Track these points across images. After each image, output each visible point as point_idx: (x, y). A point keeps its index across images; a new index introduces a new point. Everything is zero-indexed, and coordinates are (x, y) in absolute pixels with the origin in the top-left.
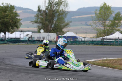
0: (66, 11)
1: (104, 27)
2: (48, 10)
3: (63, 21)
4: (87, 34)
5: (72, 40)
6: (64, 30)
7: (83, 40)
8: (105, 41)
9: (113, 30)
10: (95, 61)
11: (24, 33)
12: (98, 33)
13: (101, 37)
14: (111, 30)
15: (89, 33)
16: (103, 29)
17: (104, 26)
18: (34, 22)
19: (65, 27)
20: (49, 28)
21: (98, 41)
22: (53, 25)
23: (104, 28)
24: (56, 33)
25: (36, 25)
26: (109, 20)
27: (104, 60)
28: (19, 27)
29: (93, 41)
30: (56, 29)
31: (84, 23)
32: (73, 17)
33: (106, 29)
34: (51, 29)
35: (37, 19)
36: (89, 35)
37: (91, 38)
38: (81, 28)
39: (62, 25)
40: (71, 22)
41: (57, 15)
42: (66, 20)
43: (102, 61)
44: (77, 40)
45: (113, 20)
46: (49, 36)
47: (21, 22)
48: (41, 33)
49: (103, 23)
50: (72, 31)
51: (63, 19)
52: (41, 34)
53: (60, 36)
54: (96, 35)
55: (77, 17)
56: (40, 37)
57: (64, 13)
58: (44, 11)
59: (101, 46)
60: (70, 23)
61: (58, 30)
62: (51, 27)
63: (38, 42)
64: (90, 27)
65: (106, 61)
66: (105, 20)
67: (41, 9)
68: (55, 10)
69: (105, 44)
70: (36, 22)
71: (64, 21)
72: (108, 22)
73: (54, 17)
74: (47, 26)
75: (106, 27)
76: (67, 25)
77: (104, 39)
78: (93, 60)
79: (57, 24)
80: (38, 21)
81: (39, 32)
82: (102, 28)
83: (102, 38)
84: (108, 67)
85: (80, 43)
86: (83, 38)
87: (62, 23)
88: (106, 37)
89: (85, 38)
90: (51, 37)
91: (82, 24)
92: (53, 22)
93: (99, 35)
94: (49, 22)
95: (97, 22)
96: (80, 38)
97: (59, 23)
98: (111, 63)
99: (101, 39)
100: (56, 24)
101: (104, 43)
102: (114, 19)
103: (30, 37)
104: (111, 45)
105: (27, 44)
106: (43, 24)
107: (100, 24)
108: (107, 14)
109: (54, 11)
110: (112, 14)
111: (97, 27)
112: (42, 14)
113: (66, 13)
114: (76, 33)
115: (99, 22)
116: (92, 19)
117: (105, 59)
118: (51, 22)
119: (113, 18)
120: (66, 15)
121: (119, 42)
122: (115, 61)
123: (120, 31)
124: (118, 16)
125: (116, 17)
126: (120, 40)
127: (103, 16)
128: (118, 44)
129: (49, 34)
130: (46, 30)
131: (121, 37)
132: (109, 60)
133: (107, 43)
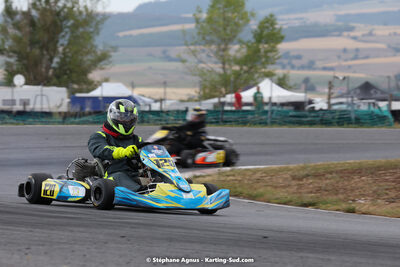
0: (97, 15)
1: (224, 63)
2: (37, 9)
3: (89, 47)
4: (169, 90)
6: (94, 75)
7: (156, 107)
8: (227, 111)
9: (253, 73)
10: (196, 177)
12: (207, 84)
13: (213, 97)
14: (246, 75)
15: (177, 85)
16: (221, 71)
17: (224, 60)
19: (94, 64)
20: (43, 70)
22: (56, 60)
23: (224, 68)
24: (67, 87)
26: (240, 42)
27: (225, 172)
30: (66, 74)
31: (158, 51)
32: (121, 34)
33: (229, 72)
34: (51, 72)
35: (3, 41)
36: (174, 93)
37: (182, 101)
38: (150, 68)
39: (85, 59)
40: (115, 51)
41: (68, 27)
42: (100, 43)
43: (216, 178)
45: (253, 41)
46: (44, 98)
48: (15, 86)
49: (221, 53)
50: (118, 78)
51: (91, 38)
52: (15, 89)
53: (78, 95)
54: (198, 89)
55: (135, 32)
56: (13, 102)
57: (91, 19)
58: (24, 13)
59: (213, 128)
60: (112, 54)
61: (71, 74)
62: (48, 68)
63: (7, 117)
64: (178, 65)
65: (231, 178)
66: (227, 41)
67: (14, 7)
68: (60, 11)
69: (225, 122)
71: (93, 46)
72: (237, 47)
73: (59, 33)
74: (37, 63)
75: (230, 65)
76: (103, 57)
77: (223, 104)
78: (187, 175)
79: (70, 55)
80: (7, 47)
81: (9, 83)
82: (218, 68)
83: (216, 100)
84: (235, 196)
85: (146, 119)
86: (156, 101)
87: (88, 53)
88: (229, 96)
89: (161, 100)
90: (47, 97)
91: (150, 55)
92: (55, 50)
93: (207, 91)
94: (41, 48)
95: (198, 48)
96: (144, 102)
97: (77, 52)
98: (246, 182)
99: (215, 105)
100: (68, 57)
101: (225, 117)
102: (255, 37)
104: (245, 123)
107: (212, 55)
108: (232, 22)
109: (58, 14)
110: (248, 21)
111: (201, 66)
112: (19, 22)
113: (99, 19)
114: (133, 86)
115: (206, 48)
116: (183, 38)
117: (228, 169)
119: (252, 35)
120: (100, 26)
121: (272, 112)
122: (258, 175)
123: (275, 78)
124: (267, 28)
125: (262, 32)
126: (275, 108)
127: (221, 29)
128: (268, 121)
129: (42, 91)
130: (32, 77)
131: (279, 97)
132: (239, 174)
133: (234, 117)
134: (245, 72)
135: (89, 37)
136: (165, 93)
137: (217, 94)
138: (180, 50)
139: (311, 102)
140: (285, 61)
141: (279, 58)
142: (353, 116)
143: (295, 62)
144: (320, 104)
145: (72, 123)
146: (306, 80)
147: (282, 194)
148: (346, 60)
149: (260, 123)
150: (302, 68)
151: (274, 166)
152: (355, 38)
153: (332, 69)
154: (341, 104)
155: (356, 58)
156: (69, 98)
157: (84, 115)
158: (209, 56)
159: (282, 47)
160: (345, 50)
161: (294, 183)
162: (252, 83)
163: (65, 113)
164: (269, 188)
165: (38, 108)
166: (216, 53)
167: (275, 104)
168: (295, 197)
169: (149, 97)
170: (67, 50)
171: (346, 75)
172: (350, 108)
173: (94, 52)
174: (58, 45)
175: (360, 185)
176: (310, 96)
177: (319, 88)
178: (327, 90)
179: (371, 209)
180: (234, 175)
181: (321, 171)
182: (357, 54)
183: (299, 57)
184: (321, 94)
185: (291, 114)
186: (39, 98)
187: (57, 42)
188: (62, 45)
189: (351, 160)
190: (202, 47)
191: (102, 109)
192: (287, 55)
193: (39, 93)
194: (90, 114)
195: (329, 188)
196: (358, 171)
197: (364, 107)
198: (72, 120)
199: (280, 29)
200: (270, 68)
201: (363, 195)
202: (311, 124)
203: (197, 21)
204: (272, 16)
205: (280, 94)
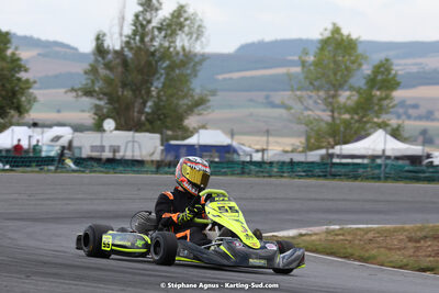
0: (195, 55)
1: (332, 111)
2: (131, 49)
3: (185, 90)
4: (271, 139)
5: (217, 160)
6: (191, 121)
7: (257, 157)
8: (337, 164)
9: (366, 123)
10: (301, 235)
11: (43, 133)
12: (313, 134)
13: (320, 148)
14: (357, 125)
15: (280, 134)
16: (329, 119)
17: (333, 108)
18: (80, 93)
19: (191, 109)
20: (136, 114)
21: (312, 163)
22: (149, 104)
23: (333, 117)
24: (161, 133)
25: (88, 101)
26: (351, 88)
27: (333, 230)
28: (27, 111)
29: (292, 163)
30: (160, 119)
31: (259, 96)
32: (220, 77)
33: (338, 122)
34: (143, 118)
35: (93, 82)
36: (277, 142)
37: (286, 152)
38: (251, 115)
39: (181, 102)
40: (214, 93)
41: (164, 69)
42: (197, 86)
43: (323, 237)
44: (235, 156)
45: (365, 87)
46: (136, 145)
47: (34, 91)
48: (104, 131)
49: (330, 100)
50: (217, 125)
51: (187, 81)
52: (105, 135)
53: (173, 142)
54: (303, 140)
55: (236, 75)
56: (102, 148)
57: (189, 61)
58: (116, 52)
59: (321, 182)
60: (210, 98)
61: (167, 120)
62: (141, 112)
63: (95, 164)
64: (282, 111)
65: (341, 237)
66: (337, 86)
67: (106, 45)
68: (155, 51)
69: (334, 176)
70: (88, 93)
71: (193, 90)
72: (348, 93)
73: (154, 74)
74: (128, 107)
75: (340, 114)
76: (200, 103)
77: (332, 156)
78: (292, 233)
79: (164, 98)
80: (97, 89)
81: (99, 127)
82: (326, 116)
83: (323, 152)
84: (345, 257)
85: (247, 170)
86: (257, 151)
87: (185, 97)
88: (338, 147)
89: (263, 151)
90: (140, 147)
91: (251, 100)
92: (149, 92)
93: (312, 141)
94: (134, 91)
95: (304, 93)
96: (244, 151)
97: (172, 96)
98: (357, 242)
99: (322, 157)
100: (160, 100)
101: (334, 170)
102: (367, 83)
103: (66, 144)
104: (356, 178)
105: (56, 171)
106: (112, 98)
107: (320, 101)
108: (343, 66)
109: (153, 54)
110: (360, 65)
111: (307, 113)
112: (110, 62)
113: (197, 59)
114: (232, 134)
115: (313, 94)
116: (288, 83)
117: (337, 227)
118: (143, 92)
119: (364, 81)
120: (198, 68)
121: (386, 166)
122: (370, 235)
123: (389, 128)
124: (382, 73)
125: (376, 76)
126: (388, 162)
127: (331, 73)
128: (382, 176)
129: (133, 137)
130: (123, 122)
131: (393, 149)
132: (349, 233)
133: (343, 170)
134: (357, 121)
135: (184, 80)
136: (268, 143)
137: (324, 144)
138: (283, 96)
139: (428, 156)
140: (401, 111)
141: (393, 107)
143: (411, 111)
145: (166, 173)
146: (424, 132)
147: (397, 257)
149: (373, 178)
150: (420, 118)
151: (388, 226)
156: (162, 145)
158: (315, 102)
159: (398, 94)
161: (410, 245)
162: (363, 133)
163: (158, 162)
164: (382, 250)
165: (129, 155)
166: (325, 100)
167: (388, 157)
168: (411, 261)
169: (250, 147)
170: (162, 93)
173: (191, 96)
174: (153, 89)
176: (428, 150)
177: (437, 141)
180: (343, 235)
183: (416, 106)
185: (407, 168)
186: (130, 145)
187: (152, 84)
188: (156, 88)
190: (310, 93)
192: (402, 103)
193: (130, 139)
198: (167, 169)
199: (395, 75)
200: (384, 117)
202: (430, 180)
203: (303, 64)
204: (387, 60)
205: (395, 147)
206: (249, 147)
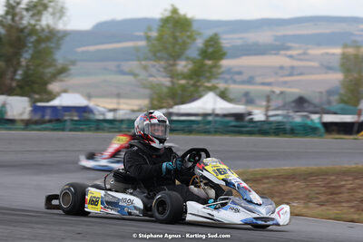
0: (58, 32)
1: (172, 77)
2: (3, 26)
3: (50, 60)
4: (122, 101)
5: (76, 118)
6: (54, 87)
7: (110, 116)
8: (174, 121)
9: (199, 87)
12: (155, 96)
13: (162, 108)
14: (192, 89)
15: (129, 96)
16: (169, 84)
17: (173, 75)
19: (54, 77)
20: (8, 81)
22: (20, 72)
23: (172, 82)
24: (29, 97)
26: (188, 59)
30: (28, 85)
31: (112, 65)
32: (80, 50)
33: (176, 86)
34: (14, 84)
36: (126, 103)
37: (134, 111)
38: (105, 81)
39: (46, 71)
40: (74, 63)
41: (32, 42)
42: (60, 57)
44: (91, 116)
45: (199, 58)
50: (76, 89)
51: (51, 53)
53: (39, 104)
54: (147, 101)
55: (92, 48)
57: (53, 37)
60: (71, 67)
61: (33, 86)
62: (12, 79)
64: (130, 78)
66: (176, 57)
68: (24, 28)
71: (54, 60)
72: (184, 63)
73: (23, 48)
76: (62, 71)
77: (171, 114)
79: (32, 67)
82: (166, 81)
83: (164, 110)
85: (101, 127)
86: (111, 110)
87: (49, 66)
88: (176, 107)
89: (114, 110)
90: (12, 108)
91: (105, 69)
92: (18, 62)
93: (155, 102)
95: (149, 63)
96: (99, 111)
97: (38, 66)
100: (29, 69)
101: (173, 126)
102: (200, 55)
104: (190, 132)
107: (161, 69)
108: (180, 41)
109: (22, 31)
110: (194, 40)
111: (151, 79)
113: (59, 35)
114: (89, 97)
115: (156, 63)
116: (135, 54)
118: (14, 62)
119: (198, 52)
120: (61, 42)
121: (216, 122)
123: (218, 91)
124: (212, 46)
125: (207, 49)
126: (217, 119)
127: (170, 46)
131: (222, 109)
133: (180, 126)
134: (193, 85)
135: (49, 52)
136: (118, 103)
137: (165, 105)
138: (132, 65)
139: (250, 114)
140: (228, 76)
141: (222, 73)
142: (288, 127)
144: (259, 116)
146: (246, 94)
148: (282, 76)
149: (205, 132)
150: (243, 82)
152: (291, 57)
153: (269, 84)
154: (277, 115)
155: (291, 75)
156: (31, 106)
157: (44, 122)
158: (159, 71)
159: (225, 63)
160: (282, 68)
162: (196, 95)
163: (27, 120)
166: (165, 68)
167: (217, 115)
170: (30, 63)
171: (282, 89)
172: (285, 120)
173: (55, 66)
174: (22, 60)
175: (294, 189)
176: (250, 108)
177: (258, 101)
178: (264, 103)
179: (304, 211)
181: (258, 176)
182: (292, 71)
183: (240, 73)
184: (259, 107)
185: (232, 124)
187: (21, 56)
188: (26, 59)
189: (287, 166)
190: (153, 63)
191: (60, 118)
192: (229, 71)
194: (50, 121)
195: (266, 192)
196: (292, 177)
197: (297, 118)
200: (214, 82)
201: (296, 199)
202: (250, 133)
203: (148, 38)
204: (216, 35)
205: (223, 106)
206: (103, 107)
